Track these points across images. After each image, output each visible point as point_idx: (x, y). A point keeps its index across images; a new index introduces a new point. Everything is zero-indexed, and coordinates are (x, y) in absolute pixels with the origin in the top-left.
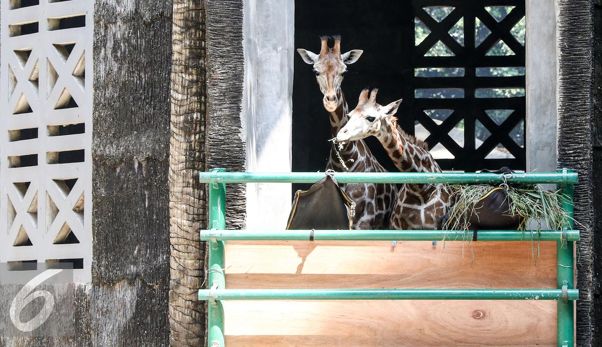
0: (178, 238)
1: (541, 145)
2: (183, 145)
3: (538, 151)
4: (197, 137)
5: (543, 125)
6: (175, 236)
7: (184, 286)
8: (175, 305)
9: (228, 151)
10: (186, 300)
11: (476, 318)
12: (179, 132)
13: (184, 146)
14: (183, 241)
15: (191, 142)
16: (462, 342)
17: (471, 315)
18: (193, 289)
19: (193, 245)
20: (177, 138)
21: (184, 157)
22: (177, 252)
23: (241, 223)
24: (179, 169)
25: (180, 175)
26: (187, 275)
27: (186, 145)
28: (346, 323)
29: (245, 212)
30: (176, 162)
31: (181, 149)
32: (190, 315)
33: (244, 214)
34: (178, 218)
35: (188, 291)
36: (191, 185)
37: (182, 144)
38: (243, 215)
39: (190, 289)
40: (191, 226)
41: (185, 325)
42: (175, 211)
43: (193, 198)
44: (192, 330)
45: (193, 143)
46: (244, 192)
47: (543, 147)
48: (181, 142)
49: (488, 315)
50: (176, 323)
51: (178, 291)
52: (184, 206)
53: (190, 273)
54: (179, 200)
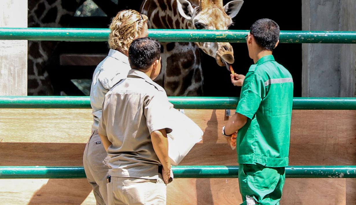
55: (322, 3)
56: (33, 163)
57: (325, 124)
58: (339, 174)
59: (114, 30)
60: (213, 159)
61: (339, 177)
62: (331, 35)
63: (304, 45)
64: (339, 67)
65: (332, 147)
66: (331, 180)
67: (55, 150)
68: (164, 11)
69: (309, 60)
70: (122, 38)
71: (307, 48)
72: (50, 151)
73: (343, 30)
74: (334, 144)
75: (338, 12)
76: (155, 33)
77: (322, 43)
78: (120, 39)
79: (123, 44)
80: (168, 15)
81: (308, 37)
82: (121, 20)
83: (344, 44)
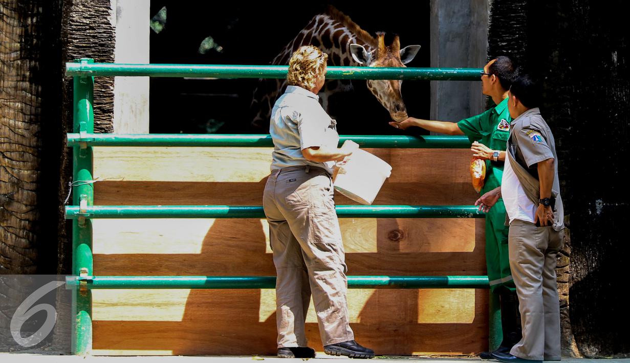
0: (10, 143)
1: (451, 36)
2: (16, 30)
3: (448, 43)
4: (35, 20)
5: (454, 13)
6: (6, 141)
7: (18, 202)
8: (5, 225)
9: (94, 37)
10: (21, 220)
11: (392, 240)
12: (11, 13)
13: (18, 31)
14: (17, 148)
15: (28, 26)
16: (376, 269)
17: (387, 237)
18: (30, 205)
19: (30, 152)
20: (8, 21)
21: (19, 45)
22: (10, 160)
23: (108, 126)
24: (12, 60)
25: (13, 67)
26: (23, 189)
27: (21, 30)
28: (237, 246)
29: (113, 112)
30: (7, 51)
31: (14, 35)
32: (27, 237)
33: (111, 114)
34: (10, 119)
35: (24, 208)
36: (27, 79)
37: (15, 28)
38: (109, 116)
39: (26, 205)
40: (28, 130)
41: (20, 250)
42: (6, 111)
43: (30, 95)
44: (29, 256)
45: (29, 28)
46: (112, 88)
47: (453, 38)
48: (14, 26)
49: (407, 235)
50: (7, 247)
51: (10, 209)
52: (19, 105)
53: (27, 186)
54: (12, 97)
55: (450, 40)
56: (155, 202)
57: (454, 162)
58: (468, 214)
59: (294, 64)
60: (339, 198)
61: (468, 217)
62: (460, 72)
63: (432, 83)
64: (468, 105)
65: (461, 186)
66: (460, 220)
67: (178, 190)
68: (329, 49)
69: (437, 99)
70: (303, 73)
71: (436, 86)
72: (173, 190)
73: (472, 67)
74: (464, 183)
75: (467, 49)
76: (280, 70)
77: (451, 80)
78: (300, 74)
79: (303, 79)
80: (334, 53)
81: (437, 74)
82: (302, 54)
83: (473, 82)
